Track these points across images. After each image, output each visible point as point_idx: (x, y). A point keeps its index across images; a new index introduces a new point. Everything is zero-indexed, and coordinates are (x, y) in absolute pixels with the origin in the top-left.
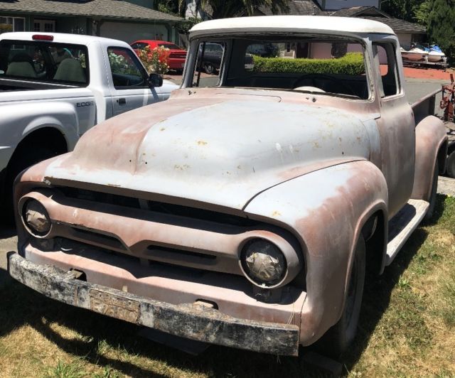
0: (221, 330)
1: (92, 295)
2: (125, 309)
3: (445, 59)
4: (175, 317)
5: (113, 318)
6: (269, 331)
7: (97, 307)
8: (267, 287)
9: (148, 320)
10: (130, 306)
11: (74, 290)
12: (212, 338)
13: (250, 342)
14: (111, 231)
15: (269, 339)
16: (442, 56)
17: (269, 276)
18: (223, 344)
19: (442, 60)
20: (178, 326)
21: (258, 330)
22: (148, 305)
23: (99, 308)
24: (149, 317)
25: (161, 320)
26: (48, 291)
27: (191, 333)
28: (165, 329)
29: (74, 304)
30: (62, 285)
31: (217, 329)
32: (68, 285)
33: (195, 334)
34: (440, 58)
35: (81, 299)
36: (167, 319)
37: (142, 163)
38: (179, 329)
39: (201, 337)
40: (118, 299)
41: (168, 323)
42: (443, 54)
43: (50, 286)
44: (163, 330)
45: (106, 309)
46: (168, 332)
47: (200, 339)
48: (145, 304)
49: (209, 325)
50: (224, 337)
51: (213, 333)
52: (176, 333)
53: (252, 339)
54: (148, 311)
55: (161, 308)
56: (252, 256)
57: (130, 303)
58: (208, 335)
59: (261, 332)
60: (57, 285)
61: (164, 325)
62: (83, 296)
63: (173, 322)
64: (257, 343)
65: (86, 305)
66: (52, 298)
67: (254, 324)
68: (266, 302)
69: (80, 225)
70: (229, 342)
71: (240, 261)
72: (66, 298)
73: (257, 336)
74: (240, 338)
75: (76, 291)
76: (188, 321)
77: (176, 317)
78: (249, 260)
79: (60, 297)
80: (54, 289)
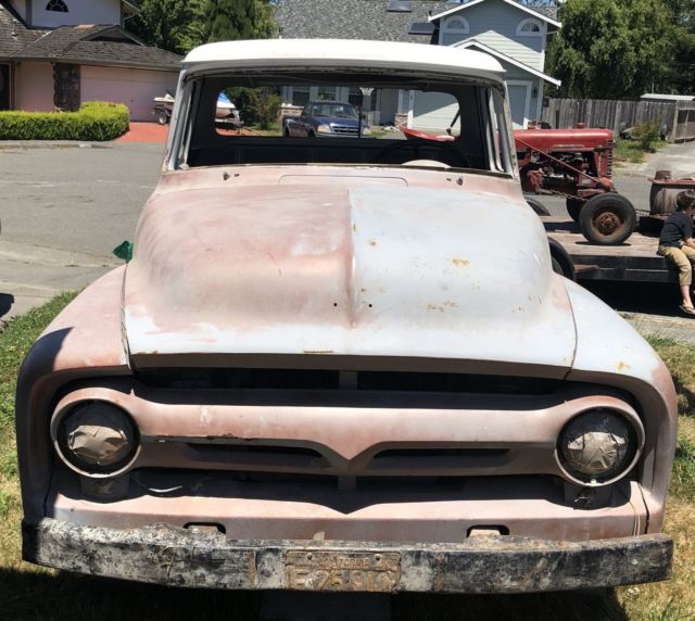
0: (560, 565)
1: (291, 560)
2: (366, 571)
3: (237, 113)
4: (477, 562)
5: (341, 594)
6: (636, 550)
7: (302, 580)
8: (599, 484)
9: (417, 580)
10: (379, 563)
11: (248, 560)
12: (546, 583)
13: (607, 574)
14: (301, 437)
15: (635, 562)
16: (231, 109)
17: (605, 467)
18: (564, 588)
19: (232, 116)
20: (481, 578)
21: (620, 552)
22: (417, 555)
23: (307, 582)
24: (419, 573)
25: (448, 574)
26: (173, 575)
27: (507, 583)
28: (456, 587)
29: (246, 586)
30: (216, 555)
31: (554, 566)
32: (230, 554)
33: (515, 584)
34: (228, 112)
35: (262, 573)
36: (459, 570)
37: (361, 307)
38: (483, 582)
39: (526, 585)
40: (352, 556)
41: (462, 576)
42: (232, 106)
43: (182, 565)
44: (452, 590)
45: (324, 581)
46: (462, 591)
47: (523, 589)
48: (411, 553)
49: (540, 564)
50: (566, 575)
51: (546, 574)
52: (478, 590)
53: (610, 568)
54: (417, 563)
55: (447, 554)
56: (579, 440)
57: (378, 559)
58: (538, 580)
59: (624, 555)
60: (204, 559)
61: (454, 582)
62: (267, 567)
63: (471, 572)
64: (617, 573)
65: (274, 582)
66: (187, 585)
67: (609, 543)
68: (588, 509)
69: (224, 437)
70: (573, 583)
71: (556, 451)
72: (226, 580)
73: (617, 562)
74: (592, 572)
75: (253, 561)
76: (501, 564)
77: (480, 563)
78: (572, 446)
79: (210, 580)
80: (194, 567)
